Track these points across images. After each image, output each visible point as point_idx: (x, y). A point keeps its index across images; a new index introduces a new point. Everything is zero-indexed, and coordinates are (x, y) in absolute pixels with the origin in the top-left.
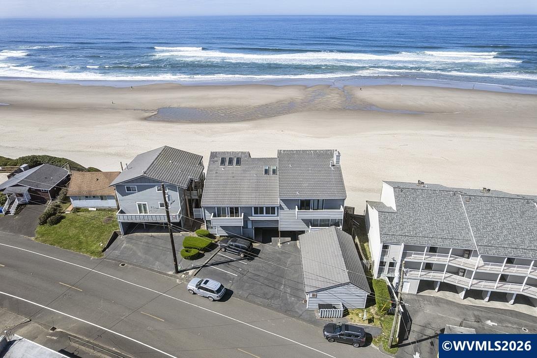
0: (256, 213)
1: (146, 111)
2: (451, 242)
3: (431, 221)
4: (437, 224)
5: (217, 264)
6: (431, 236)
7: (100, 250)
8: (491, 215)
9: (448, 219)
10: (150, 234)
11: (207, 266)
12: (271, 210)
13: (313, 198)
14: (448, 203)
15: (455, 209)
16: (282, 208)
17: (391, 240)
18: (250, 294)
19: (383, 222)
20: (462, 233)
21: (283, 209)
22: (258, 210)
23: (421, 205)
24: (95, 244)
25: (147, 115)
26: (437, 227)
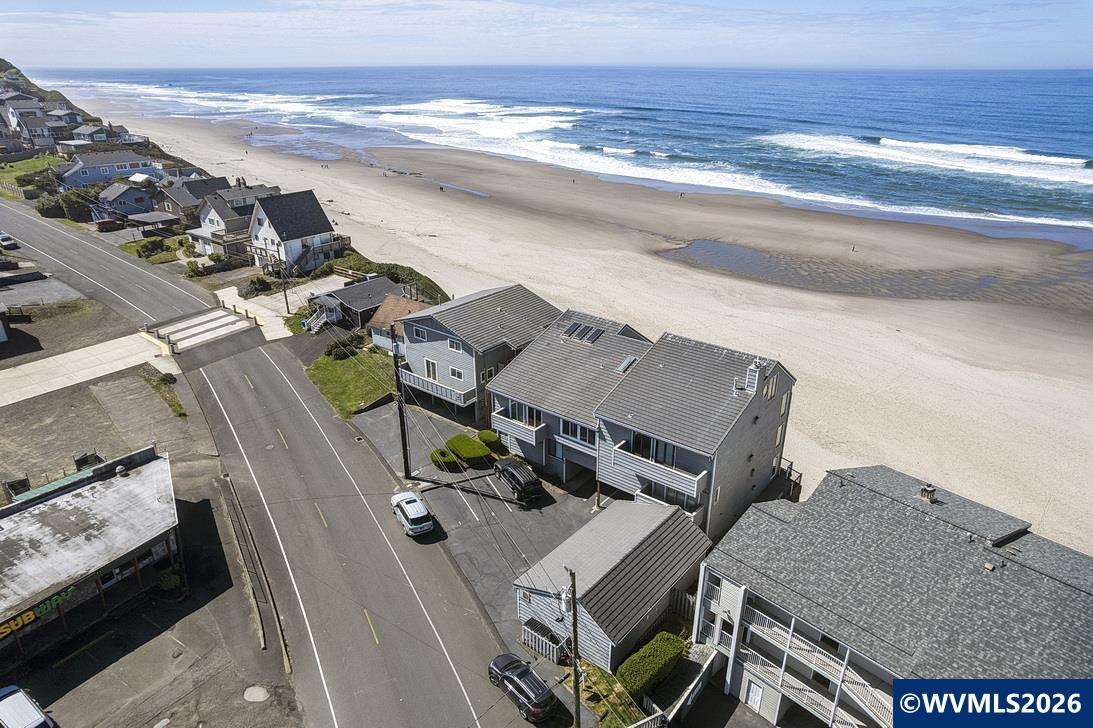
0: (566, 431)
1: (668, 238)
2: (857, 635)
3: (851, 571)
4: (857, 584)
5: (468, 492)
6: (820, 601)
7: (354, 409)
8: (1027, 628)
9: (900, 585)
10: (430, 413)
11: (454, 488)
12: (589, 436)
13: (657, 437)
14: (933, 552)
15: (937, 574)
16: (602, 438)
17: (727, 568)
18: (465, 553)
19: (742, 529)
20: (904, 628)
21: (605, 440)
22: (570, 428)
23: (860, 529)
24: (356, 400)
25: (666, 245)
26: (854, 589)
